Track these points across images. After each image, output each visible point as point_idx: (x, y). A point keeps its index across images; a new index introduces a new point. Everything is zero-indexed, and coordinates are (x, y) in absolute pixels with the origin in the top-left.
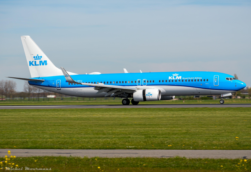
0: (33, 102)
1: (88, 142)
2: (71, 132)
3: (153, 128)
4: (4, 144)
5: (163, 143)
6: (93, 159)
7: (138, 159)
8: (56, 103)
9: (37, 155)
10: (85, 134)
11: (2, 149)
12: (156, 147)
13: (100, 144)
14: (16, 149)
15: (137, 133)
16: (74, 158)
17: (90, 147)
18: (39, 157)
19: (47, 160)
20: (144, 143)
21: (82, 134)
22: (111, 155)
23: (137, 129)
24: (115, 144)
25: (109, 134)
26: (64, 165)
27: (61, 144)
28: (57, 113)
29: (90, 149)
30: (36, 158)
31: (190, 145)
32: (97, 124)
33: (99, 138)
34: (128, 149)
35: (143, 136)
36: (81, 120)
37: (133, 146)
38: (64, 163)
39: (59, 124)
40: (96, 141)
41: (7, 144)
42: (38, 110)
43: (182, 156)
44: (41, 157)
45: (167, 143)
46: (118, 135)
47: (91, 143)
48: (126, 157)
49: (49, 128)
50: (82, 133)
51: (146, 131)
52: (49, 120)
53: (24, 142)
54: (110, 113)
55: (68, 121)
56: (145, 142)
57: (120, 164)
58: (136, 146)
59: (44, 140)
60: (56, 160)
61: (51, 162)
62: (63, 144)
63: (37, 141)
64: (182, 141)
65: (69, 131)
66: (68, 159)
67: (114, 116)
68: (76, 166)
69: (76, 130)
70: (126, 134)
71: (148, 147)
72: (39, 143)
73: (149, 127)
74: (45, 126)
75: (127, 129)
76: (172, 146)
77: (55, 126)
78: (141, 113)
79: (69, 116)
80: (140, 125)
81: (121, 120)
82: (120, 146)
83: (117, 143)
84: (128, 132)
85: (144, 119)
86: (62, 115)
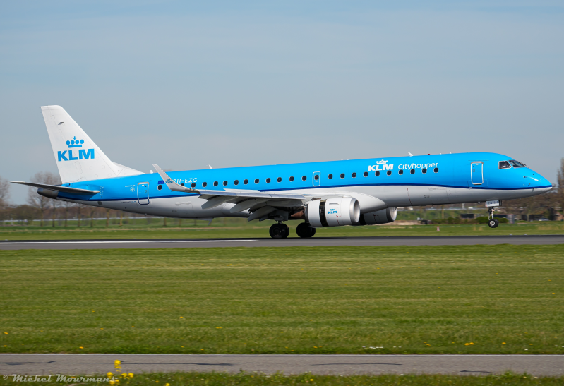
0: (54, 231)
1: (261, 336)
2: (195, 310)
3: (398, 298)
4: (50, 341)
5: (449, 337)
6: (299, 380)
8: (112, 233)
9: (154, 369)
10: (234, 314)
11: (50, 352)
12: (438, 349)
13: (294, 341)
14: (86, 352)
15: (362, 311)
16: (249, 376)
17: (272, 350)
20: (403, 337)
21: (227, 315)
22: (335, 369)
23: (359, 301)
24: (329, 339)
25: (295, 314)
27: (195, 340)
29: (271, 352)
30: (152, 376)
31: (522, 343)
32: (251, 288)
33: (281, 324)
34: (368, 352)
36: (203, 278)
37: (375, 344)
39: (155, 290)
40: (280, 334)
41: (58, 341)
42: (83, 253)
43: (518, 371)
45: (460, 337)
46: (318, 316)
47: (270, 337)
48: (379, 373)
49: (134, 298)
50: (223, 311)
51: (383, 306)
52: (122, 279)
53: (99, 337)
54: (268, 259)
55: (174, 281)
56: (405, 335)
58: (385, 344)
59: (150, 331)
62: (199, 341)
63: (130, 332)
64: (496, 332)
65: (188, 306)
66: (236, 378)
67: (279, 267)
69: (206, 304)
70: (339, 314)
71: (419, 349)
72: (139, 338)
73: (386, 297)
74: (121, 295)
75: (331, 301)
76: (475, 344)
77: (145, 293)
78: (346, 259)
79: (166, 267)
80: (358, 289)
81: (304, 279)
82: (343, 345)
83: (334, 338)
84: (338, 307)
85: (361, 276)
86: (148, 266)
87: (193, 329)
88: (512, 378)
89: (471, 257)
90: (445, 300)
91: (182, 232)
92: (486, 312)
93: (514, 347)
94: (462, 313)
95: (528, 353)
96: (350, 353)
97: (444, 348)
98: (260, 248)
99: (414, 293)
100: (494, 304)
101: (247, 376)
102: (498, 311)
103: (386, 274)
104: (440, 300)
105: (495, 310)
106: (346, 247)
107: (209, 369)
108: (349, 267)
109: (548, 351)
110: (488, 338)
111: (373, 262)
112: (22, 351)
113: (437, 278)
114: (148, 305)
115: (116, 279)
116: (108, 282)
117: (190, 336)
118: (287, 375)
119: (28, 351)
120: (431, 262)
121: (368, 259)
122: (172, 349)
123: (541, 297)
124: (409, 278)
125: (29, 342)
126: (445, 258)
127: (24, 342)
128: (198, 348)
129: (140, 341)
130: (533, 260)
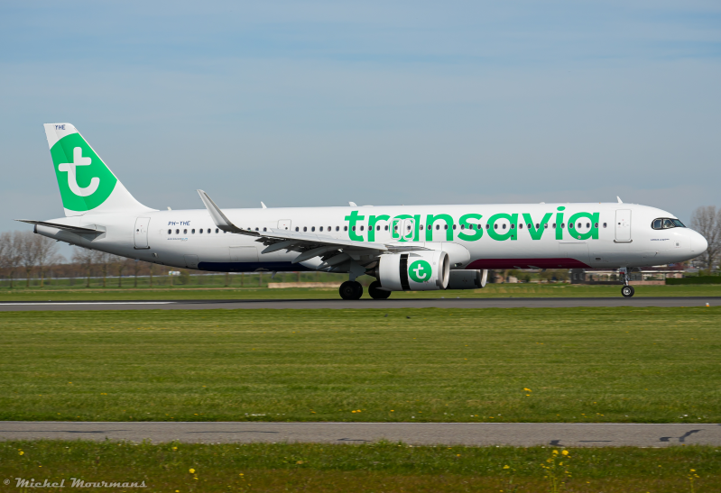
1: (143, 402)
2: (89, 376)
3: (304, 363)
5: (337, 404)
6: (166, 448)
7: (282, 446)
8: (32, 294)
9: (20, 437)
10: (127, 380)
12: (321, 416)
13: (175, 408)
15: (262, 377)
16: (115, 445)
17: (151, 417)
18: (24, 442)
19: (48, 449)
20: (290, 404)
21: (119, 381)
22: (209, 437)
23: (262, 366)
24: (213, 406)
25: (190, 380)
26: (93, 462)
27: (73, 406)
28: (40, 324)
29: (150, 420)
30: (16, 444)
31: (410, 410)
32: (154, 352)
33: (169, 390)
34: (250, 419)
35: (280, 386)
36: (108, 342)
37: (260, 411)
38: (92, 459)
39: (54, 354)
40: (163, 400)
43: (393, 439)
44: (30, 443)
45: (348, 404)
46: (213, 382)
47: (152, 404)
48: (249, 442)
49: (29, 363)
50: (117, 376)
51: (285, 372)
52: (24, 343)
54: (183, 322)
55: (76, 345)
56: (292, 402)
57: (238, 460)
58: (269, 411)
59: (28, 397)
60: (70, 451)
61: (58, 455)
62: (79, 408)
63: (7, 399)
64: (388, 399)
65: (83, 371)
66: (101, 447)
67: (192, 331)
68: (125, 465)
69: (102, 369)
70: (236, 380)
71: (302, 416)
72: (15, 404)
73: (292, 362)
74: (17, 359)
75: (234, 366)
76: (363, 412)
77: (42, 357)
78: (263, 323)
79: (74, 330)
80: (265, 354)
81: (213, 343)
82: (226, 413)
83: (218, 405)
84: (238, 373)
85: (274, 340)
86: (56, 328)
87: (74, 396)
88: (386, 446)
89: (394, 321)
90: (352, 365)
91: (105, 293)
92: (390, 378)
93: (402, 415)
94: (365, 379)
95: (416, 421)
96: (231, 421)
97: (328, 416)
98: (177, 311)
99: (321, 359)
100: (400, 370)
101: (113, 444)
102: (403, 377)
103: (300, 338)
104: (346, 365)
105: (400, 377)
106: (266, 310)
107: (75, 437)
108: (264, 331)
109: (435, 419)
110: (377, 406)
111: (291, 326)
113: (352, 342)
115: (18, 343)
118: (154, 444)
120: (350, 326)
121: (286, 323)
123: (452, 362)
124: (321, 342)
126: (367, 321)
129: (16, 407)
130: (458, 325)
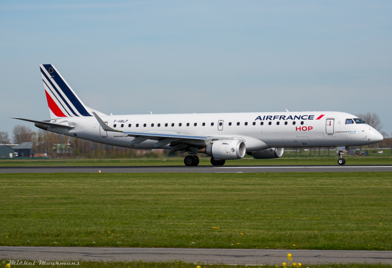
112: (250, 247)
114: (361, 214)
116: (340, 197)
117: (377, 238)
119: (255, 247)
122: (360, 246)
125: (258, 241)
127: (253, 240)
128: (380, 246)
